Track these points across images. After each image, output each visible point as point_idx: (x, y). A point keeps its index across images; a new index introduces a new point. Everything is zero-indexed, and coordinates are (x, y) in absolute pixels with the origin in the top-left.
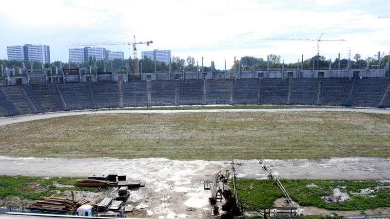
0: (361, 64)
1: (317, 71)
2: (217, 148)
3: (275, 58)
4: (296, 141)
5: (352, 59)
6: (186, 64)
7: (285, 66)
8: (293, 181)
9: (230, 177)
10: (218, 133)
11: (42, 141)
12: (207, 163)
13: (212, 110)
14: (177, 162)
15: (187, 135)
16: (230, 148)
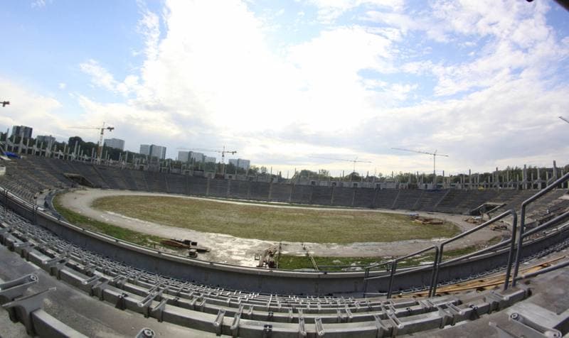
0: (383, 179)
1: (353, 183)
2: (271, 232)
3: (325, 172)
4: (332, 231)
5: (377, 176)
6: (260, 171)
7: (332, 178)
8: (324, 258)
9: (277, 253)
10: (274, 222)
11: (147, 210)
12: (261, 242)
13: (274, 205)
14: (238, 239)
15: (250, 221)
16: (281, 233)
